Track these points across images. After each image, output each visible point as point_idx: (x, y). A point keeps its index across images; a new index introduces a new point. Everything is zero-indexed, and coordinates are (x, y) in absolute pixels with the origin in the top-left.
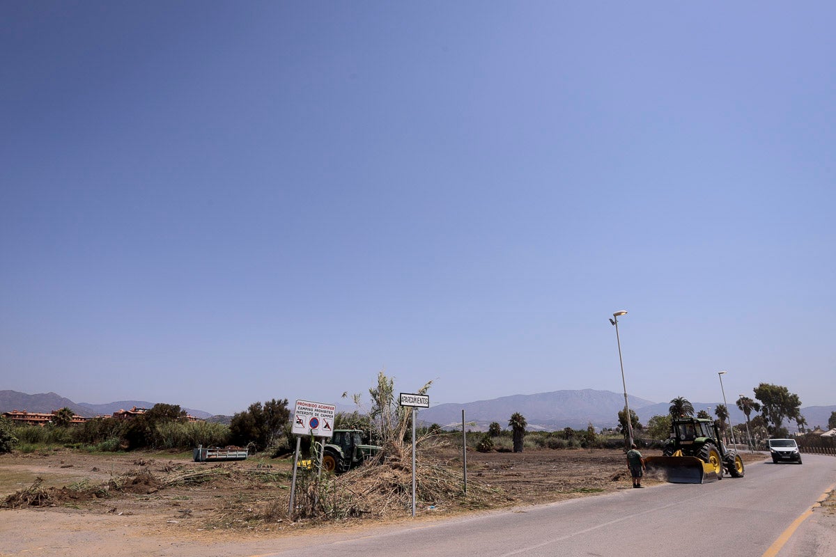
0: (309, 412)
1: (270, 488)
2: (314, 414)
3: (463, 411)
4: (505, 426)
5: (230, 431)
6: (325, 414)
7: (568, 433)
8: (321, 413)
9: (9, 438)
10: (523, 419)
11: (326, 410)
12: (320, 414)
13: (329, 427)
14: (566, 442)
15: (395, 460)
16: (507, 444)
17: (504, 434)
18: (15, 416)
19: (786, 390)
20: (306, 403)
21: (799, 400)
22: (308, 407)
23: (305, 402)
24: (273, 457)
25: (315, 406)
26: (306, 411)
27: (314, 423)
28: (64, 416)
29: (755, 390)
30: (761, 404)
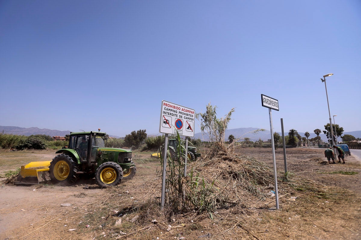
0: (174, 113)
1: (141, 168)
2: (178, 116)
3: (282, 120)
5: (124, 141)
6: (187, 117)
8: (185, 116)
9: (44, 144)
11: (188, 113)
12: (183, 116)
13: (191, 129)
14: (248, 145)
15: (223, 154)
18: (56, 138)
19: (338, 126)
20: (172, 104)
21: (343, 129)
22: (173, 109)
23: (170, 104)
24: (142, 151)
25: (179, 109)
26: (172, 112)
27: (179, 124)
29: (325, 126)
30: (327, 131)
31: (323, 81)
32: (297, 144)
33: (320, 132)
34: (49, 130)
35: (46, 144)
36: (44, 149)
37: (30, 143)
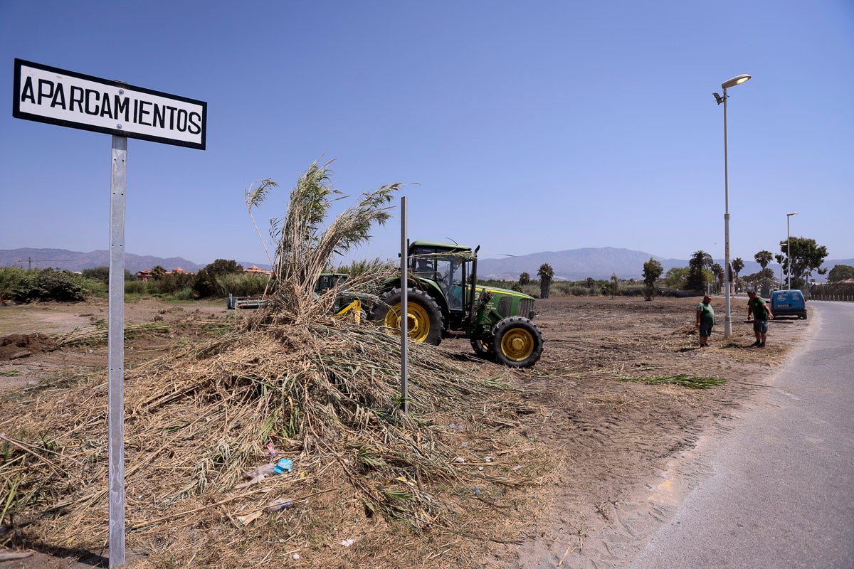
3: (403, 199)
4: (534, 276)
7: (590, 283)
10: (551, 269)
14: (588, 290)
16: (535, 291)
17: (533, 283)
28: (158, 273)
29: (782, 243)
30: (785, 257)
31: (719, 100)
32: (707, 287)
33: (770, 258)
34: (136, 257)
35: (84, 289)
36: (81, 299)
37: (44, 288)
